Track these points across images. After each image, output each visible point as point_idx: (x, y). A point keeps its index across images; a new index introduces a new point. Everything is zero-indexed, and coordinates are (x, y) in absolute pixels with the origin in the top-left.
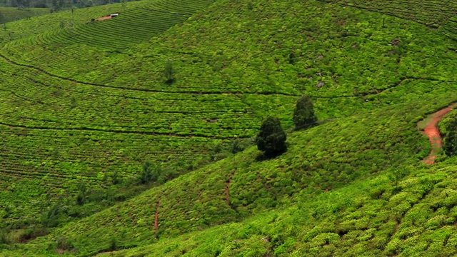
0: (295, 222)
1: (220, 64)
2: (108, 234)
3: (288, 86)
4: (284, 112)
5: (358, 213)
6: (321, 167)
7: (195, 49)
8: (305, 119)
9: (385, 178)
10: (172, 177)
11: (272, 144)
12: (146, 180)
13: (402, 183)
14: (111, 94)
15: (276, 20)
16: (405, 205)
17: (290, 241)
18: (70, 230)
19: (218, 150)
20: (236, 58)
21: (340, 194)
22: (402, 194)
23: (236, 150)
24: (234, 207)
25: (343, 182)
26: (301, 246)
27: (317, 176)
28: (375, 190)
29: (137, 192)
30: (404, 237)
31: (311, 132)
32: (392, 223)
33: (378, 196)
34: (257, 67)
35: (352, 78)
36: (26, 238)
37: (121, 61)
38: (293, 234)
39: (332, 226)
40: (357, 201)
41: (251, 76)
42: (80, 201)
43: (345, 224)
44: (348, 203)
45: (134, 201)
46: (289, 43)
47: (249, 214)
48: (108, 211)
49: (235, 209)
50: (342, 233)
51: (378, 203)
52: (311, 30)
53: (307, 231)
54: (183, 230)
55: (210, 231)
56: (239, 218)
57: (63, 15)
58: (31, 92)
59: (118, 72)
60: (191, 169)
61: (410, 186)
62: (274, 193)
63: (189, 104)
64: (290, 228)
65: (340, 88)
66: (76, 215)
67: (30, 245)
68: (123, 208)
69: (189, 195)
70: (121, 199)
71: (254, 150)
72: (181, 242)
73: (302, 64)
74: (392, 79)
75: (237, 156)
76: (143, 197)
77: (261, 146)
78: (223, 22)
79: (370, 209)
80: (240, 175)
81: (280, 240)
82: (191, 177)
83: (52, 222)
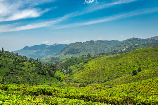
0: (137, 84)
1: (127, 63)
2: (112, 83)
3: (137, 66)
4: (136, 69)
5: (147, 84)
6: (142, 77)
7: (124, 61)
8: (140, 70)
9: (151, 79)
10: (120, 77)
11: (135, 73)
12: (117, 77)
13: (154, 80)
14: (113, 66)
15: (135, 57)
16: (154, 83)
17: (136, 87)
18: (107, 82)
19: (127, 74)
20: (130, 62)
21: (144, 81)
22: (154, 82)
23: (129, 74)
24: (129, 81)
25: (145, 79)
26: (138, 87)
27: (141, 78)
28: (150, 81)
29: (116, 78)
30: (154, 88)
31: (140, 72)
32: (152, 86)
33: (150, 82)
34: (133, 63)
35: (147, 65)
36: (102, 83)
37: (114, 62)
38: (137, 86)
39: (143, 85)
40: (147, 82)
41: (132, 64)
42: (108, 79)
43: (145, 85)
44: (145, 82)
45: (115, 79)
46: (137, 60)
47: (131, 83)
48: (112, 80)
49: (129, 82)
50: (144, 86)
51: (150, 83)
52: (141, 58)
53: (139, 86)
54: (122, 84)
55: (125, 84)
56: (130, 83)
57: (107, 56)
58: (103, 65)
59: (114, 63)
60: (123, 76)
61: (155, 81)
62: (135, 80)
63: (123, 68)
64: (137, 85)
65: (145, 66)
66: (108, 81)
67: (102, 84)
68: (114, 80)
69: (123, 79)
70: (114, 79)
71: (132, 74)
72: (122, 85)
73: (139, 63)
74: (153, 65)
75: (130, 75)
76: (116, 79)
77: (133, 74)
78: (128, 57)
79: (149, 83)
80: (130, 77)
81: (135, 86)
82: (123, 77)
83: (105, 81)
